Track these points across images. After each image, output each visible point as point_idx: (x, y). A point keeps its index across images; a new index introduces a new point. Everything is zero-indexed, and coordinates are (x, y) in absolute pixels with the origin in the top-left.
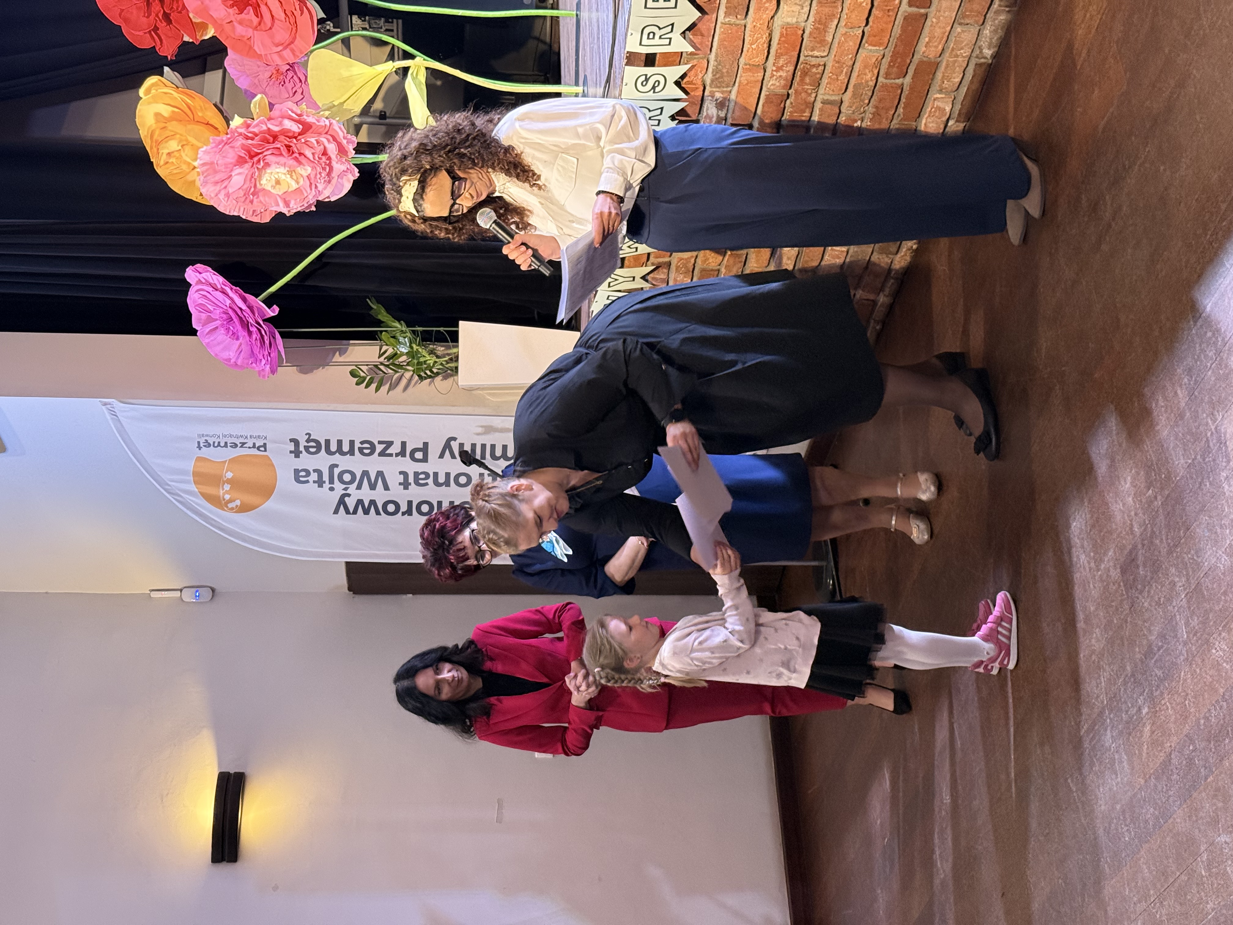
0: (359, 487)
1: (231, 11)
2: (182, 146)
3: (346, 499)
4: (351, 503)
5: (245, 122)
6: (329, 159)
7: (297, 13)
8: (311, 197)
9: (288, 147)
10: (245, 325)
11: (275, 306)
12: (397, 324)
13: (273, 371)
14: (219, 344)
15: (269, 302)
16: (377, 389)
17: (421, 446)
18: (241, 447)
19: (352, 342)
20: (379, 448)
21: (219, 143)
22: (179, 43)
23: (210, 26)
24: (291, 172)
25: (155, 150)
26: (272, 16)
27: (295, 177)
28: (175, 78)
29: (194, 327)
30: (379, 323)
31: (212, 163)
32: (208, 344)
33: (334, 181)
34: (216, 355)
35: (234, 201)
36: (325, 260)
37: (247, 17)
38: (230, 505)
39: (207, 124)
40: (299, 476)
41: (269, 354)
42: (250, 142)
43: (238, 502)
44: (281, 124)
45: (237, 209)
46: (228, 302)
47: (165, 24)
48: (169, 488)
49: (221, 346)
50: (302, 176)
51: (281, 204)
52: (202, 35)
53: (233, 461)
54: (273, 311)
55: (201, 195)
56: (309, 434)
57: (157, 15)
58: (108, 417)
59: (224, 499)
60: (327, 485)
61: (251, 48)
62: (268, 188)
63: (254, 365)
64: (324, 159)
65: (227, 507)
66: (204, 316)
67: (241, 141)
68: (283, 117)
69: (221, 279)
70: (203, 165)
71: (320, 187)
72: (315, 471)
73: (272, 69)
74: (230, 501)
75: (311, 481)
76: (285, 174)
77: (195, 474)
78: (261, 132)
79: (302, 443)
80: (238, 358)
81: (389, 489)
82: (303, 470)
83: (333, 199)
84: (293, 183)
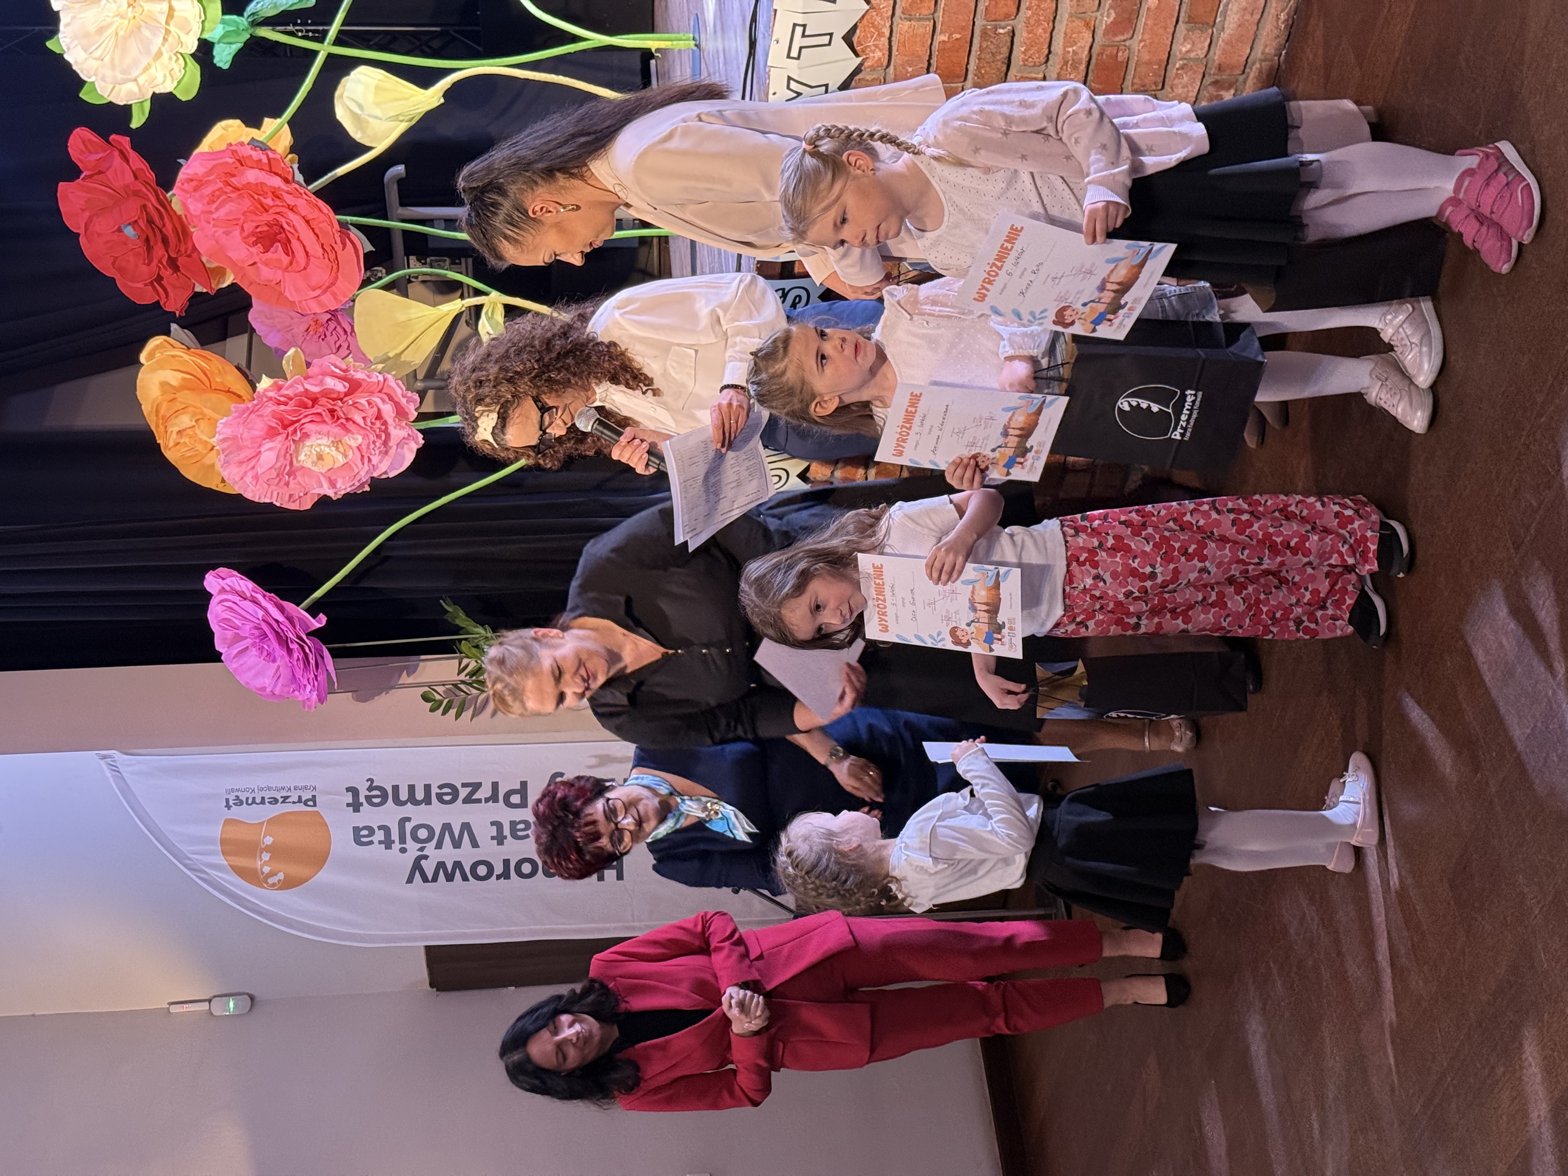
0: (439, 846)
1: (254, 250)
2: (197, 421)
3: (423, 862)
4: (429, 867)
5: (276, 383)
6: (385, 423)
7: (338, 247)
8: (363, 473)
9: (332, 412)
10: (283, 641)
11: (321, 615)
12: (480, 630)
13: (321, 700)
14: (250, 669)
15: (313, 611)
16: (458, 715)
17: (518, 787)
18: (283, 802)
19: (423, 657)
20: (463, 793)
21: (244, 412)
22: (188, 294)
23: (228, 271)
24: (337, 443)
25: (162, 428)
26: (307, 253)
27: (341, 450)
28: (185, 337)
29: (217, 648)
30: (457, 630)
31: (235, 438)
32: (236, 670)
33: (392, 452)
34: (248, 683)
35: (265, 486)
36: (384, 553)
37: (275, 256)
38: (271, 881)
39: (228, 391)
40: (360, 836)
41: (316, 676)
42: (282, 407)
43: (281, 876)
44: (321, 382)
45: (269, 495)
46: (261, 613)
47: (170, 271)
48: (189, 862)
49: (253, 672)
50: (351, 447)
51: (326, 485)
52: (218, 283)
54: (319, 622)
55: (223, 481)
56: (371, 780)
57: (160, 262)
58: (108, 774)
59: (263, 873)
60: (397, 846)
61: (281, 294)
62: (309, 465)
63: (296, 693)
64: (378, 423)
66: (230, 634)
67: (271, 408)
68: (325, 374)
69: (251, 585)
70: (224, 440)
71: (375, 460)
72: (380, 828)
73: (309, 320)
75: (376, 842)
76: (329, 446)
77: (223, 842)
78: (296, 395)
79: (363, 793)
80: (275, 686)
81: (478, 846)
82: (365, 828)
83: (392, 475)
84: (340, 457)
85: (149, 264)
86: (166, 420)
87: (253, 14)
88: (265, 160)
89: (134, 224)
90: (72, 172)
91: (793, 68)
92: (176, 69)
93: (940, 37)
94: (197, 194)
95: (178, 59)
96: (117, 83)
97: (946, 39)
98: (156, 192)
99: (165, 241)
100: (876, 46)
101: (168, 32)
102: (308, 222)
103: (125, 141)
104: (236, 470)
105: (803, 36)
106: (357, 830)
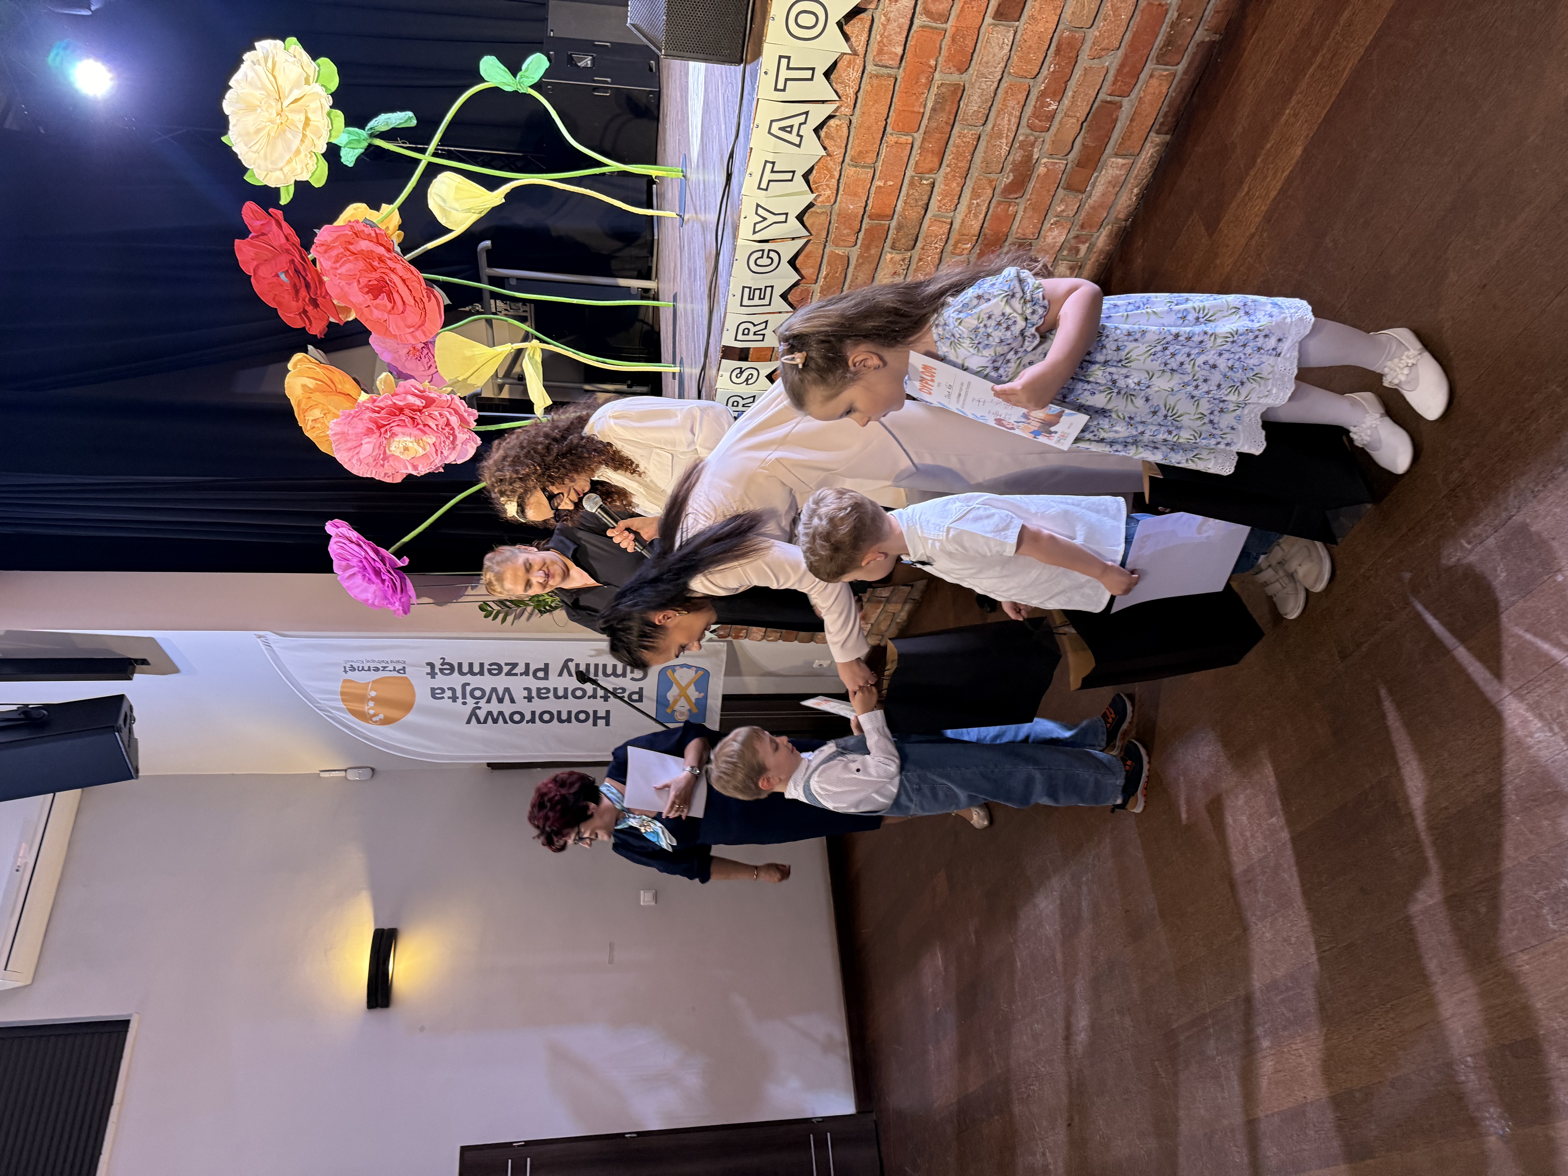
0: (489, 701)
1: (367, 297)
2: (325, 414)
3: (477, 711)
4: (481, 714)
5: (371, 397)
6: (453, 429)
7: (425, 299)
8: (437, 461)
13: (406, 612)
14: (358, 587)
15: (400, 553)
16: (503, 621)
17: (543, 667)
18: (383, 670)
20: (506, 669)
21: (349, 416)
22: (325, 323)
23: (352, 310)
24: (417, 441)
25: (302, 417)
28: (317, 354)
31: (343, 433)
32: (348, 587)
33: (459, 448)
34: (356, 596)
35: (367, 466)
37: (381, 302)
39: (347, 395)
40: (435, 693)
41: (402, 596)
43: (381, 716)
44: (405, 398)
45: (369, 472)
46: (363, 553)
47: (311, 308)
48: (320, 705)
49: (360, 589)
50: (428, 443)
51: (410, 468)
52: (346, 317)
54: (403, 562)
56: (444, 659)
57: (304, 300)
58: (261, 644)
60: (460, 701)
61: (389, 329)
62: (397, 454)
66: (344, 563)
67: (368, 414)
68: (407, 393)
69: (356, 534)
70: (335, 434)
71: (446, 453)
72: (449, 689)
73: (408, 347)
74: (375, 715)
75: (446, 697)
76: (411, 442)
77: (342, 693)
78: (387, 406)
79: (438, 666)
80: (375, 599)
81: (515, 702)
82: (438, 688)
83: (459, 462)
84: (420, 450)
85: (297, 301)
86: (305, 411)
87: (371, 129)
88: (373, 235)
89: (286, 272)
90: (244, 232)
91: (762, 198)
92: (311, 164)
93: (878, 183)
94: (327, 255)
95: (312, 157)
96: (269, 171)
97: (882, 184)
98: (300, 251)
99: (308, 286)
100: (827, 185)
101: (304, 136)
102: (404, 281)
103: (279, 214)
104: (346, 454)
105: (772, 171)
106: (433, 690)
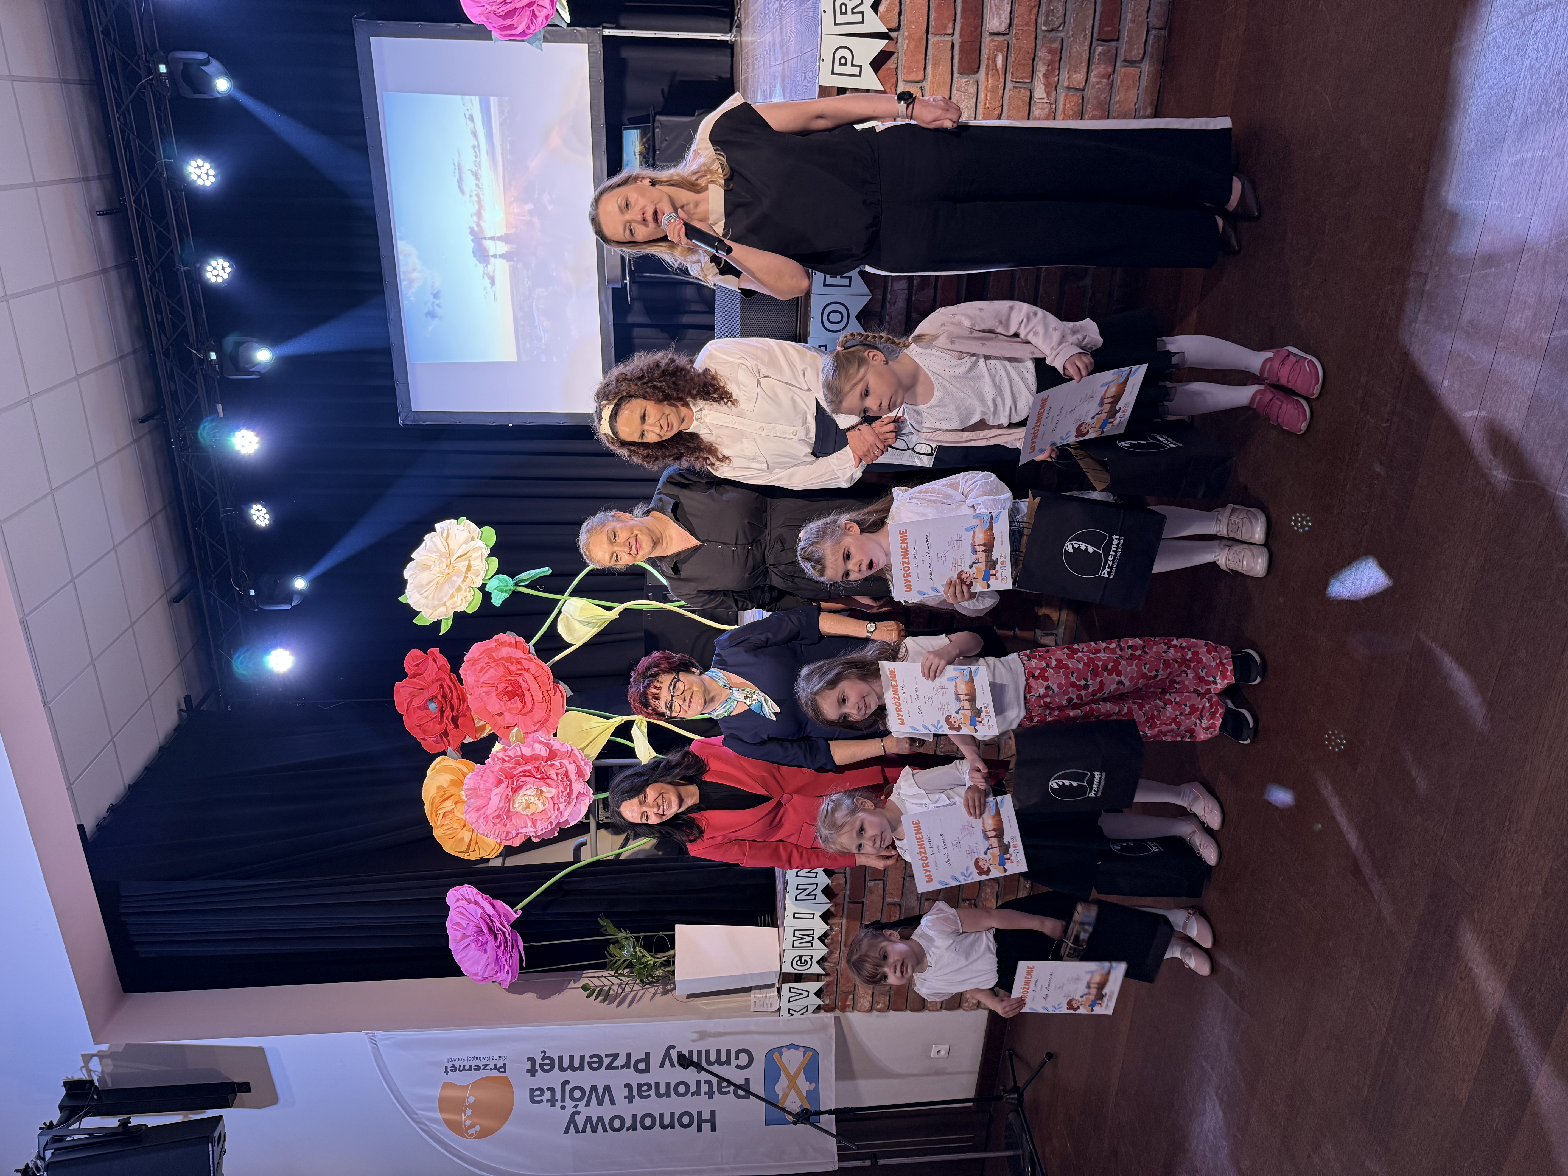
0: (588, 1104)
3: (576, 1117)
4: (580, 1120)
6: (570, 780)
7: (552, 696)
9: (537, 771)
10: (492, 931)
11: (521, 913)
12: (625, 935)
17: (644, 1057)
18: (484, 1069)
20: (606, 1061)
24: (539, 795)
25: (434, 815)
26: (533, 701)
27: (542, 798)
28: (455, 755)
29: (450, 948)
31: (475, 789)
33: (573, 803)
35: (492, 825)
37: (514, 706)
40: (534, 1095)
41: (512, 958)
42: (507, 764)
43: (478, 1128)
44: (533, 749)
45: (493, 832)
47: (452, 726)
48: (416, 1117)
50: (547, 798)
51: (531, 826)
53: (476, 1085)
56: (544, 1052)
58: (369, 1046)
60: (559, 1104)
62: (520, 810)
63: (498, 974)
64: (565, 779)
65: (468, 1133)
66: (459, 935)
67: (499, 765)
68: (535, 741)
69: (475, 892)
70: (468, 790)
71: (562, 806)
72: (548, 1089)
75: (545, 1101)
76: (533, 796)
78: (515, 757)
79: (538, 1062)
80: (485, 971)
81: (615, 1104)
82: (538, 1089)
83: (572, 822)
84: (540, 805)
85: (440, 724)
86: (438, 806)
87: (520, 579)
88: (514, 642)
89: (435, 699)
90: (404, 675)
92: (468, 597)
95: (470, 591)
96: (435, 608)
98: (450, 676)
99: (452, 708)
101: (466, 577)
103: (436, 647)
106: (532, 1090)
